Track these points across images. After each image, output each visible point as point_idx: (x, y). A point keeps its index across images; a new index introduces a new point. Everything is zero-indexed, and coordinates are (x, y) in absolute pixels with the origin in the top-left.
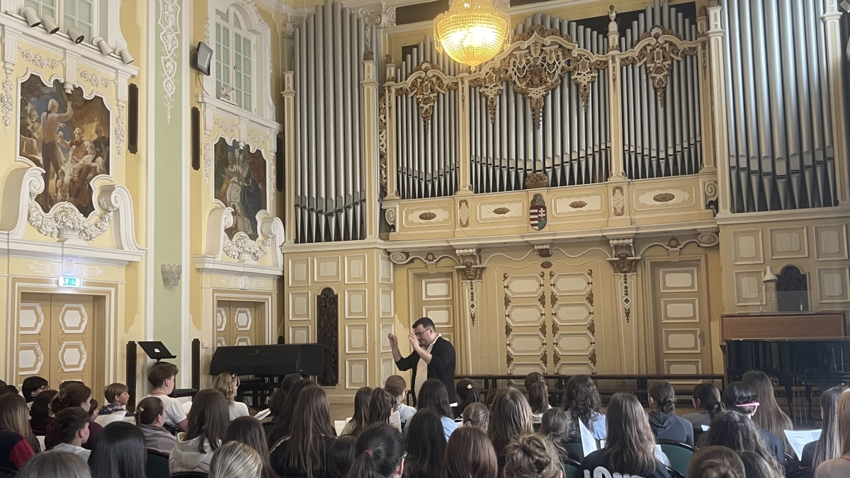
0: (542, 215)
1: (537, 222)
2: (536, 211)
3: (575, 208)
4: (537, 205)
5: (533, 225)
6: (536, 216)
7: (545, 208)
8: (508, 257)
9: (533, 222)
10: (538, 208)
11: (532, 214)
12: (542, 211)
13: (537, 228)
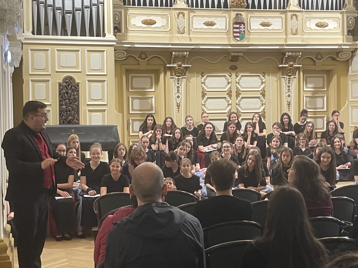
0: (242, 30)
1: (238, 35)
2: (238, 26)
3: (264, 26)
4: (239, 22)
5: (235, 37)
6: (238, 30)
7: (244, 25)
8: (207, 60)
9: (235, 35)
10: (240, 24)
11: (234, 28)
12: (242, 26)
13: (238, 39)
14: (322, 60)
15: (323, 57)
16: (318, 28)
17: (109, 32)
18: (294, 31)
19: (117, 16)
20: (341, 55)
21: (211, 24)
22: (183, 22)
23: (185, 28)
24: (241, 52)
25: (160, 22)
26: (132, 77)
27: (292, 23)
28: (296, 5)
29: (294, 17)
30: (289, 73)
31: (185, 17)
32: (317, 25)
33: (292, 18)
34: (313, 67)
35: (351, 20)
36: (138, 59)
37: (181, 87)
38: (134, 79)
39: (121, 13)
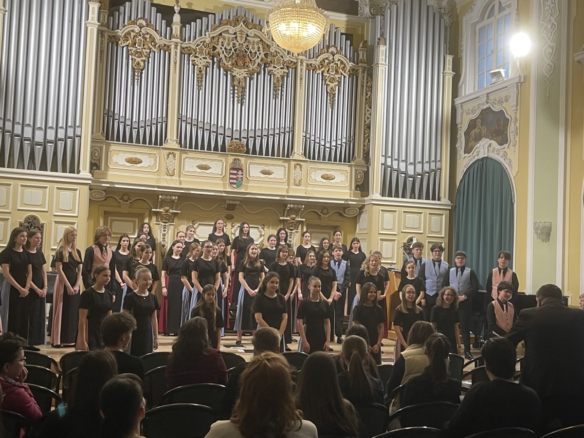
0: (240, 176)
1: (235, 181)
2: (235, 172)
3: (264, 174)
4: (236, 168)
5: (231, 183)
6: (235, 177)
7: (242, 171)
8: (199, 207)
9: (231, 181)
11: (231, 174)
12: (240, 172)
13: (235, 186)
14: (328, 215)
15: (329, 212)
16: (324, 181)
17: (85, 169)
18: (297, 182)
19: (96, 151)
20: (348, 211)
21: (206, 168)
22: (173, 163)
23: (175, 171)
24: (237, 200)
25: (147, 161)
26: (112, 221)
27: (296, 173)
28: (301, 154)
29: (298, 167)
30: (291, 226)
31: (176, 158)
32: (323, 177)
33: (295, 167)
34: (318, 222)
35: (360, 174)
36: (119, 201)
37: (168, 235)
38: (114, 223)
39: (101, 148)
